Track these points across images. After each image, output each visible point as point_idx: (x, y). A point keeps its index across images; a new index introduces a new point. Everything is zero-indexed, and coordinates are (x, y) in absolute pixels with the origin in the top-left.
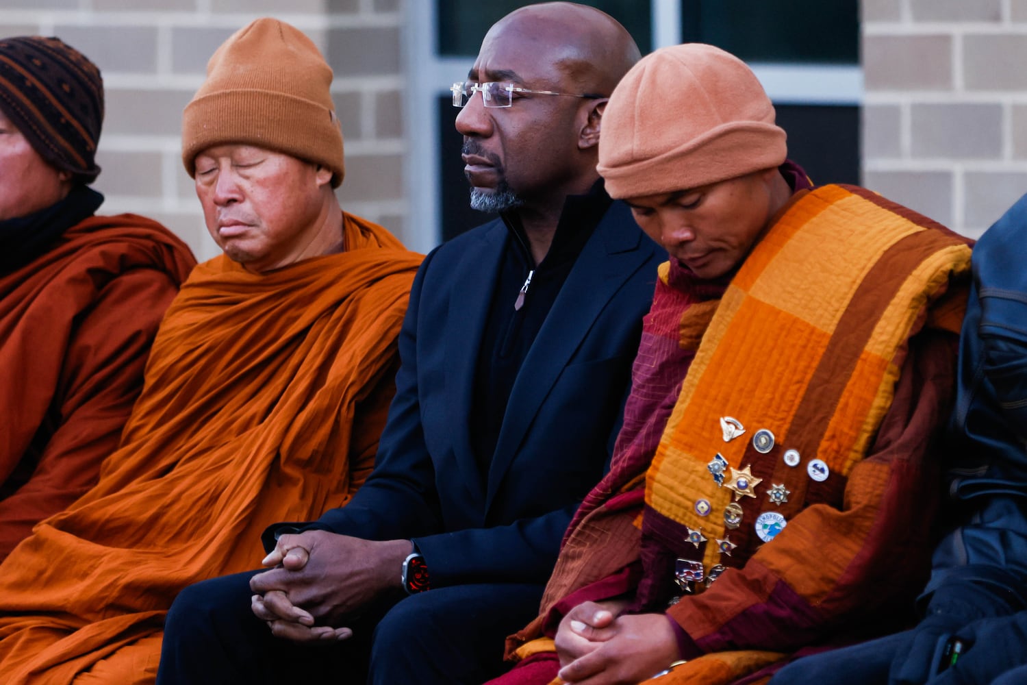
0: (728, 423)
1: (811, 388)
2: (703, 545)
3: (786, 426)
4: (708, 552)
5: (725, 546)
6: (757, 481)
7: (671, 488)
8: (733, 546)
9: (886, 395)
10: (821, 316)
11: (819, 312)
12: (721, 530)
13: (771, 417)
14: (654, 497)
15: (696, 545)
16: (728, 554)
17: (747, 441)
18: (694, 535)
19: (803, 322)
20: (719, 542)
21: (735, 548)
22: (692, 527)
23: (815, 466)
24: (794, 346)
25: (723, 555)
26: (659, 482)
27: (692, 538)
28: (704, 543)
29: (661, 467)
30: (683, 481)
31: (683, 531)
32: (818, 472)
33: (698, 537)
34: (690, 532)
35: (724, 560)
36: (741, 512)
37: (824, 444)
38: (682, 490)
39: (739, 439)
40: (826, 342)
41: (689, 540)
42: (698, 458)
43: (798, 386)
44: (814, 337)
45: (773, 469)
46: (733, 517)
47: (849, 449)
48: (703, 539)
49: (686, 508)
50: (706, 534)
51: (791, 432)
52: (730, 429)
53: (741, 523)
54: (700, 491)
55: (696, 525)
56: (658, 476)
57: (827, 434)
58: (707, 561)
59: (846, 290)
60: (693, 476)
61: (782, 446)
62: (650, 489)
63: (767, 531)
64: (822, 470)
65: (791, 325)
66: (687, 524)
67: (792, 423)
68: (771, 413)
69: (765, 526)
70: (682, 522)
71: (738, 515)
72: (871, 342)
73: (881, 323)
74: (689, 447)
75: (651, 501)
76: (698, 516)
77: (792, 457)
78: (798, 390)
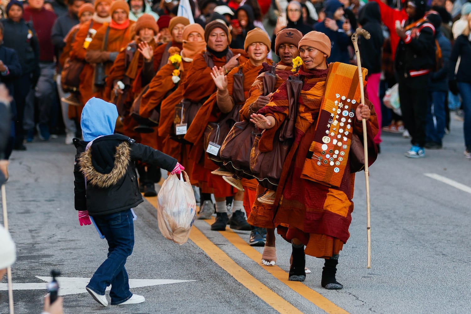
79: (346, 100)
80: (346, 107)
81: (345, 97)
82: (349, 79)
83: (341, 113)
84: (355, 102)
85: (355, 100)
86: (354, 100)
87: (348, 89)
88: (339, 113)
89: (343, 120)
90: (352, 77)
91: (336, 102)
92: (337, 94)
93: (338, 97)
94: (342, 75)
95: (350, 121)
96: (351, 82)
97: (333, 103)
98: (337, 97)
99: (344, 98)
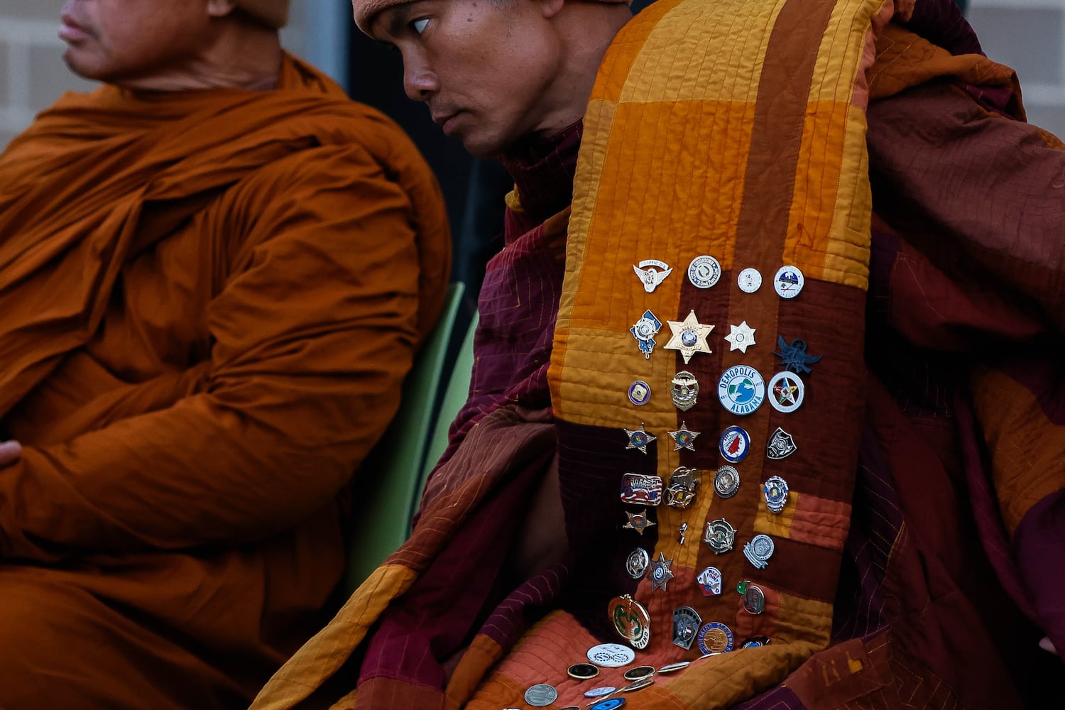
0: (645, 268)
1: (751, 180)
2: (652, 447)
3: (732, 242)
4: (662, 454)
5: (683, 438)
6: (708, 329)
7: (590, 382)
8: (694, 434)
9: (856, 150)
10: (734, 85)
11: (728, 81)
12: (673, 417)
13: (704, 238)
14: (565, 405)
15: (643, 449)
16: (690, 447)
17: (680, 282)
18: (637, 438)
19: (710, 103)
20: (673, 434)
21: (698, 436)
22: (629, 427)
23: (783, 278)
24: (709, 137)
25: (684, 452)
26: (568, 380)
27: (634, 440)
28: (654, 442)
29: (566, 359)
30: (602, 368)
31: (620, 436)
32: (788, 285)
33: (643, 438)
34: (630, 434)
35: (686, 458)
36: (694, 382)
37: (790, 243)
38: (606, 379)
39: (669, 282)
40: (750, 114)
41: (631, 446)
42: (616, 330)
43: (731, 184)
44: (733, 114)
45: (726, 306)
46: (684, 392)
47: (826, 238)
48: (650, 439)
49: (618, 403)
50: (650, 430)
51: (739, 247)
52: (652, 276)
53: (699, 397)
54: (631, 372)
55: (636, 422)
56: (566, 372)
57: (791, 228)
58: (662, 468)
59: (756, 43)
60: (616, 356)
61: (730, 271)
62: (557, 395)
63: (735, 396)
64: (794, 280)
65: (696, 113)
66: (623, 426)
67: (738, 235)
68: (705, 233)
69: (732, 389)
70: (616, 425)
71: (691, 387)
72: (814, 89)
73: (821, 60)
74: (600, 319)
75: (561, 412)
76: (636, 407)
77: (749, 280)
78: (734, 189)
79: (728, 278)
80: (741, 337)
81: (712, 260)
82: (728, 108)
83: (709, 397)
84: (801, 280)
85: (799, 265)
86: (790, 270)
87: (730, 197)
88: (688, 399)
89: (734, 443)
90: (746, 91)
91: (646, 327)
92: (642, 264)
93: (658, 278)
94: (673, 96)
95: (782, 446)
96: (749, 128)
97: (626, 342)
98: (650, 288)
99: (704, 272)
